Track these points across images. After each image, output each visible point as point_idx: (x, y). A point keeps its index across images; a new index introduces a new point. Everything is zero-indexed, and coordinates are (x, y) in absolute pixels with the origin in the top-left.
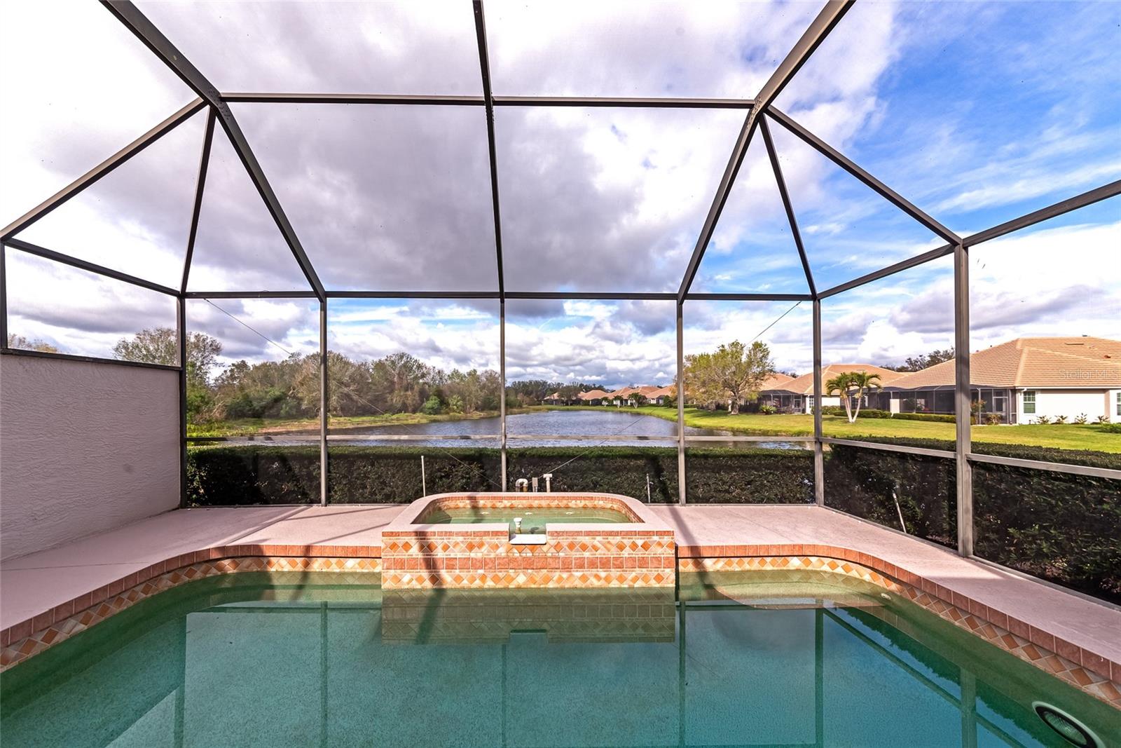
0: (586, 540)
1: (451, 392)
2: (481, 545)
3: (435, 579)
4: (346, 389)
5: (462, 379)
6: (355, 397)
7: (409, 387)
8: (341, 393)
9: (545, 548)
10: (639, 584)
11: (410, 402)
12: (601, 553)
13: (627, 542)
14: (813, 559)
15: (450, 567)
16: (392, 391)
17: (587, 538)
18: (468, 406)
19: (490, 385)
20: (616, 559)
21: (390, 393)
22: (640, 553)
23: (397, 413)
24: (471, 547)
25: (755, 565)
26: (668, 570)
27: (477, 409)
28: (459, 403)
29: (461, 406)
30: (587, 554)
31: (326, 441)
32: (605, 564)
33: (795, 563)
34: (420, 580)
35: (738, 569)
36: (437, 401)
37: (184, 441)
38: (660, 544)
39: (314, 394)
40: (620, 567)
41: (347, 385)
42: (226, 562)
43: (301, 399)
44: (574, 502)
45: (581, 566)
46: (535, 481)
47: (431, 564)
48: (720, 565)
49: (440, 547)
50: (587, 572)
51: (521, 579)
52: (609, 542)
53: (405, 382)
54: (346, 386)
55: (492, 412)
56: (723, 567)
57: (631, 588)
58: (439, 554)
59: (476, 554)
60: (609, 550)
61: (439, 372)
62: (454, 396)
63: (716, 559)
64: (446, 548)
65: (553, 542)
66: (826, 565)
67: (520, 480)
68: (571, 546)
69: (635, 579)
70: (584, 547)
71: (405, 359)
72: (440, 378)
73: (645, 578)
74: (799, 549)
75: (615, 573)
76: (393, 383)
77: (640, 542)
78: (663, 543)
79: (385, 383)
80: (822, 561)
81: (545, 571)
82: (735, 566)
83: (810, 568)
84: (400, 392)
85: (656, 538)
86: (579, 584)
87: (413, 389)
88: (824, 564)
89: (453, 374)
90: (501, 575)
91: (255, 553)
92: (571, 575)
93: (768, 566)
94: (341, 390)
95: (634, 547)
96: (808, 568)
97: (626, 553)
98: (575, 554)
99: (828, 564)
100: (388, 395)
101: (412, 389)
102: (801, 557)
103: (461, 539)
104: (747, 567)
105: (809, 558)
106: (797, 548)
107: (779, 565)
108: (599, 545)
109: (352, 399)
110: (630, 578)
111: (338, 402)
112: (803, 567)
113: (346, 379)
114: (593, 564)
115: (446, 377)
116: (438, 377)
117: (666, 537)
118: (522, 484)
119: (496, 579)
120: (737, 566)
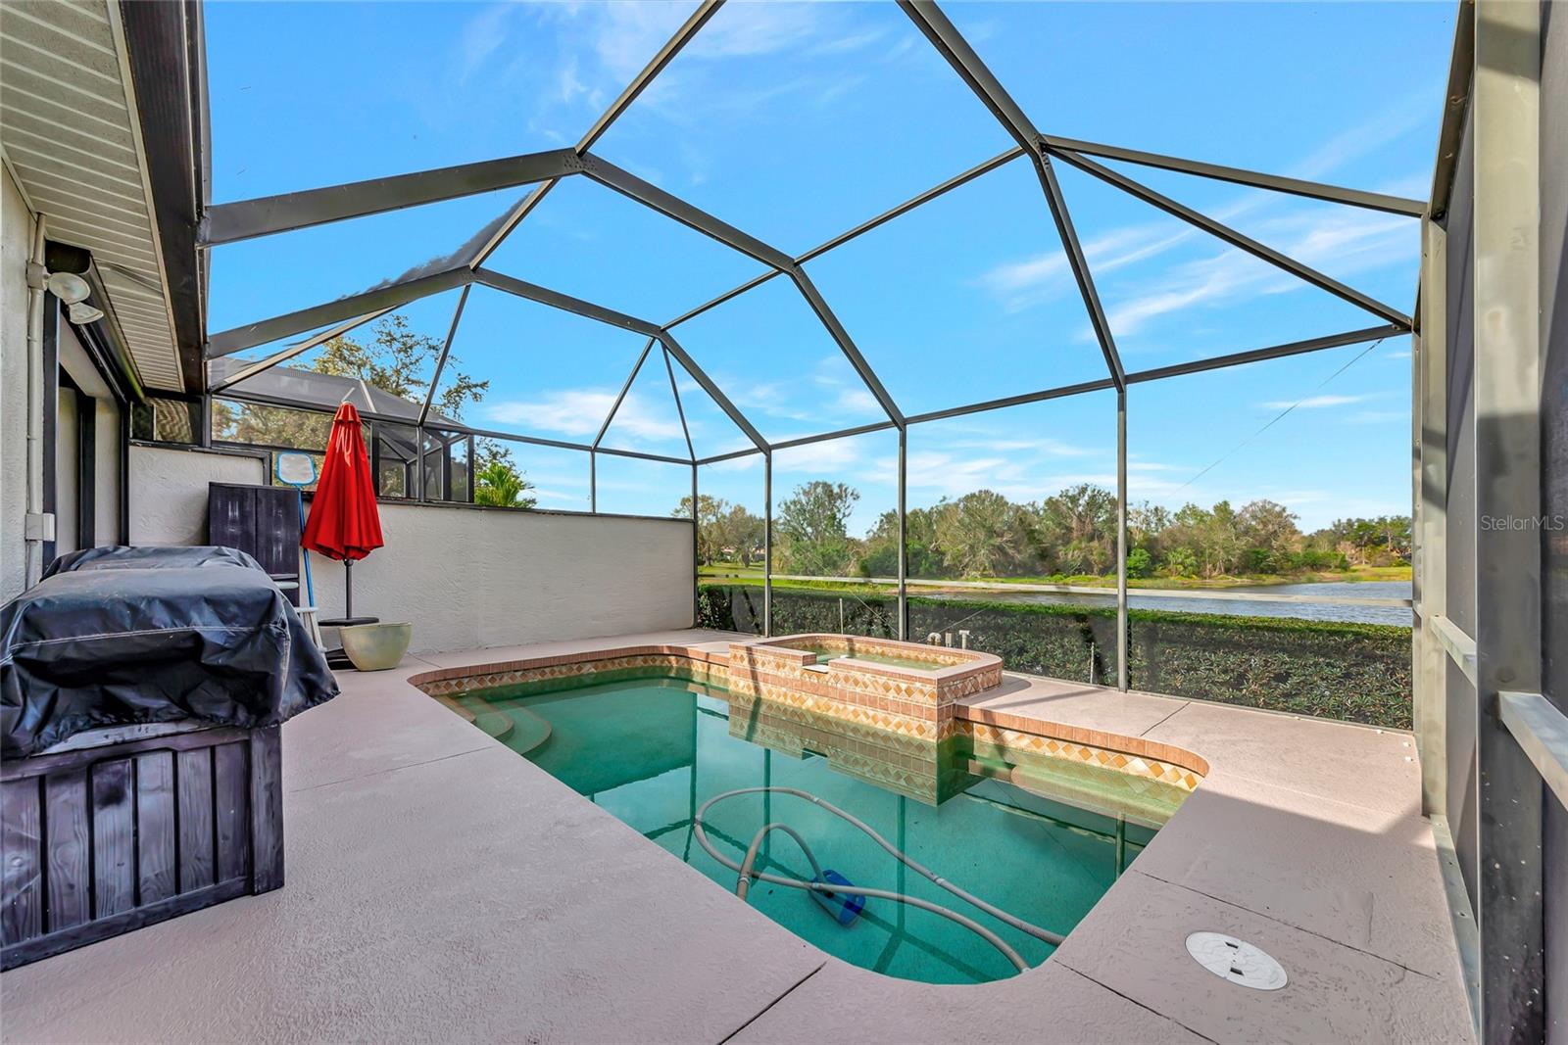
0: (858, 675)
1: (1174, 541)
2: (784, 666)
3: (757, 689)
4: (999, 540)
5: (1202, 520)
6: (1011, 552)
7: (1095, 535)
8: (992, 545)
9: (827, 677)
10: (902, 731)
11: (1095, 557)
12: (870, 690)
13: (892, 683)
14: (1167, 767)
15: (766, 681)
16: (1067, 542)
17: (859, 673)
18: (1209, 566)
19: (1260, 527)
20: (882, 699)
21: (1064, 545)
22: (903, 698)
23: (1074, 574)
24: (778, 666)
25: (1074, 754)
26: (929, 722)
27: (1227, 571)
28: (1188, 561)
29: (1191, 565)
30: (858, 690)
31: (769, 580)
32: (873, 702)
33: (1137, 766)
34: (748, 687)
35: (1049, 754)
36: (1144, 557)
37: (696, 577)
38: (922, 692)
39: (960, 547)
40: (885, 708)
41: (1001, 535)
42: (672, 658)
43: (943, 554)
44: (942, 657)
45: (853, 701)
46: (949, 637)
47: (754, 676)
48: (1025, 742)
49: (760, 662)
50: (860, 709)
51: (809, 703)
52: (876, 681)
53: (1089, 528)
54: (998, 536)
55: (1264, 577)
56: (1027, 746)
57: (894, 732)
58: (760, 669)
59: (782, 673)
60: (876, 689)
61: (1156, 509)
62: (1179, 549)
63: (1020, 734)
64: (763, 664)
65: (832, 672)
66: (1183, 779)
67: (932, 634)
68: (846, 679)
69: (898, 725)
70: (856, 682)
71: (1089, 492)
72: (1159, 520)
73: (908, 728)
74: (1137, 746)
75: (881, 714)
76: (1069, 529)
77: (904, 686)
78: (926, 692)
79: (1058, 530)
80: (1178, 773)
81: (826, 699)
82: (1045, 749)
83: (1161, 779)
84: (1080, 542)
85: (918, 684)
86: (851, 717)
87: (1103, 538)
88: (1180, 777)
89: (1184, 512)
90: (797, 695)
91: (681, 654)
92: (845, 708)
93: (1094, 760)
94: (992, 542)
95: (898, 690)
96: (1157, 779)
97: (891, 695)
98: (850, 688)
99: (1185, 779)
100: (1061, 548)
101: (1101, 537)
102: (1148, 760)
103: (772, 658)
104: (1062, 754)
105: (1160, 763)
106: (1135, 744)
107: (1111, 764)
108: (868, 683)
109: (1006, 554)
110: (895, 722)
111: (988, 557)
112: (1150, 775)
113: (998, 526)
114: (863, 701)
115: (1171, 517)
116: (1154, 519)
117: (928, 685)
118: (933, 639)
119: (794, 699)
120: (1047, 748)
